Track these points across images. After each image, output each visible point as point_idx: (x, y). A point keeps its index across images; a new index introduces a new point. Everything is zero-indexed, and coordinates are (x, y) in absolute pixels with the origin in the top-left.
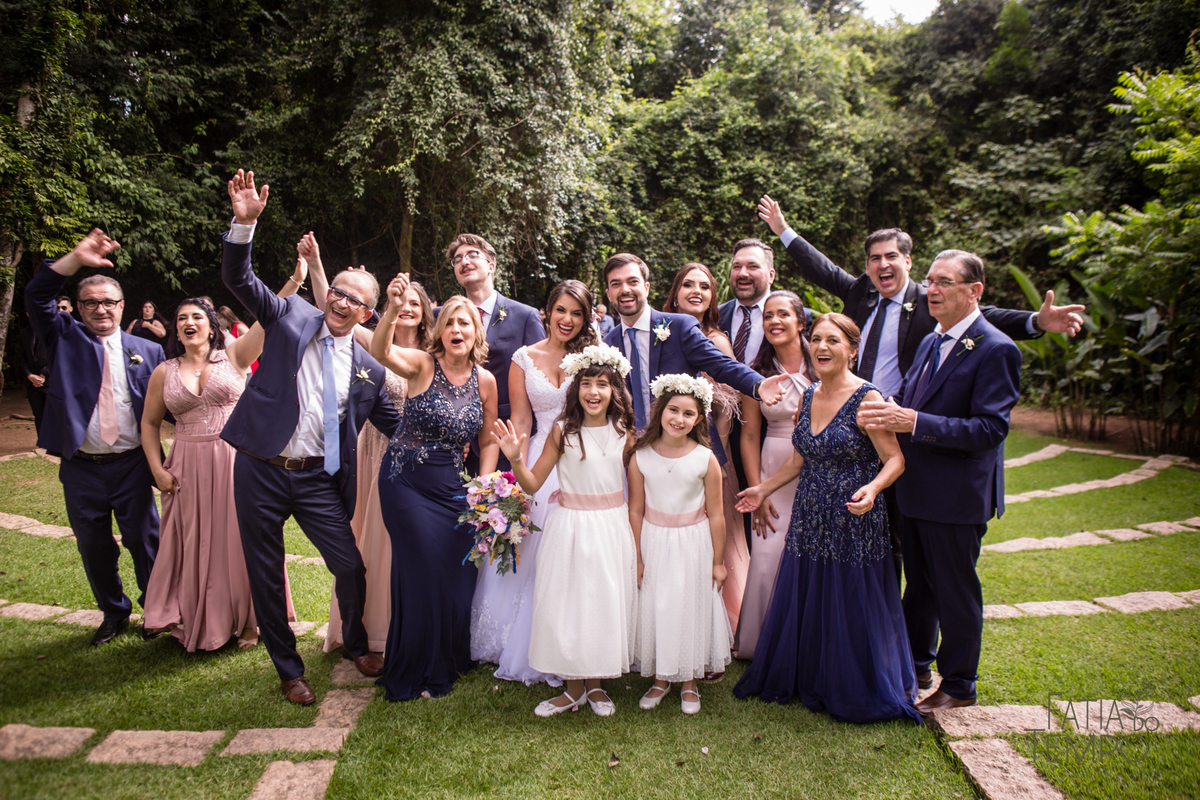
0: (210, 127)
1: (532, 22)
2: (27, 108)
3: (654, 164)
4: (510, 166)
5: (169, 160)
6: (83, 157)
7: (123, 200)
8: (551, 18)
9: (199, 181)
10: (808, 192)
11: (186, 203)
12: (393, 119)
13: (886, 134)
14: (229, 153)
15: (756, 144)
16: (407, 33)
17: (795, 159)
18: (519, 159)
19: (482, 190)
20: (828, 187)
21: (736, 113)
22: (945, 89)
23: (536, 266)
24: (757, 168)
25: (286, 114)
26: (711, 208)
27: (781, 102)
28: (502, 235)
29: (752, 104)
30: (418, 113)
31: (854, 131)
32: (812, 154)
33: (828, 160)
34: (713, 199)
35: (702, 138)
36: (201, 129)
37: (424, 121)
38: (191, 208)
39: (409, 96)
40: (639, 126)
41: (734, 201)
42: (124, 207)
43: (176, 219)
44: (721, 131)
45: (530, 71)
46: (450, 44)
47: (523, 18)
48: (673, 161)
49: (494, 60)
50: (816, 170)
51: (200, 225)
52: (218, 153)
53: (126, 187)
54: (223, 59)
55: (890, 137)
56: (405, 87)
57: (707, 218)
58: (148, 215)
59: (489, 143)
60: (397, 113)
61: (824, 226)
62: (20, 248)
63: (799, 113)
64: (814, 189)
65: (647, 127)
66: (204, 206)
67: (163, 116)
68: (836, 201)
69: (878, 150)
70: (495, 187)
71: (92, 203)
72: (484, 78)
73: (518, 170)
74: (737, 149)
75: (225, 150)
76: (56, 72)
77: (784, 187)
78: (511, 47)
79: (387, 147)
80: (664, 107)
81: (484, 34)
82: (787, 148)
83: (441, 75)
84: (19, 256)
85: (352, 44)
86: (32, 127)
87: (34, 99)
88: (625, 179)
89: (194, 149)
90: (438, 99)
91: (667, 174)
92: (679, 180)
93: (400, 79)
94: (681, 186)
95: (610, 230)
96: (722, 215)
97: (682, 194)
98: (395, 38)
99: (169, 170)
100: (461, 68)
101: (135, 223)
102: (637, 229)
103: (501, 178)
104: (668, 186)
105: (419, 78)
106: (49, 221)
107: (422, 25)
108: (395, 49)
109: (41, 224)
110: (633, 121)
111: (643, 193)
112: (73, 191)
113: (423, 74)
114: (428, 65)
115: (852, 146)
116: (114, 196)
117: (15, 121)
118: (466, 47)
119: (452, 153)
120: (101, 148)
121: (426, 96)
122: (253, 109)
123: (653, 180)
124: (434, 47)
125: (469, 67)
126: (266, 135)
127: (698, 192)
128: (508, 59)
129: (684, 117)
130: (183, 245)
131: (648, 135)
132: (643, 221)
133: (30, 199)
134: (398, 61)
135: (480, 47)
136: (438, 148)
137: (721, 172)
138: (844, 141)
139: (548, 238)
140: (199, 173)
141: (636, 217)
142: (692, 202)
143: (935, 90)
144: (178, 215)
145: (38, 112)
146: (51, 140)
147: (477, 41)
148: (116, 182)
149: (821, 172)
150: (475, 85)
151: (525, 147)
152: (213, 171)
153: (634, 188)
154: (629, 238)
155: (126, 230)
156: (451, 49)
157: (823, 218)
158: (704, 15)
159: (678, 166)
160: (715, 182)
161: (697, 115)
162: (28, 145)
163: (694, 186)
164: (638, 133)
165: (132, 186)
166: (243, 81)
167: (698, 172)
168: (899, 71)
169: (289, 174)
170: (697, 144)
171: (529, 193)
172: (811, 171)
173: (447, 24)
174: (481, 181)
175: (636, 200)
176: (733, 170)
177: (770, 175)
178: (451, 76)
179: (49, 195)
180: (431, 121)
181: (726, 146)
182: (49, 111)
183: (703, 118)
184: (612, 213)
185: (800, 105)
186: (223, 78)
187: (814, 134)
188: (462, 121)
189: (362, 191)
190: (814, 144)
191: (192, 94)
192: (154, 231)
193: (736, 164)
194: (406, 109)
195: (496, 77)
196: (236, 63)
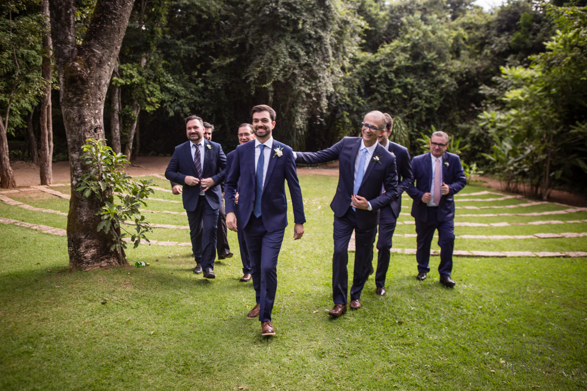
0: (202, 66)
1: (316, 32)
2: (144, 61)
3: (368, 79)
4: (307, 84)
5: (187, 77)
6: (160, 77)
7: (172, 92)
8: (323, 31)
9: (197, 85)
10: (430, 92)
11: (192, 93)
12: (266, 68)
13: (465, 69)
14: (207, 75)
15: (410, 72)
16: (272, 36)
17: (426, 78)
18: (309, 81)
19: (296, 93)
20: (438, 91)
21: (402, 59)
22: (496, 49)
23: (316, 119)
24: (408, 82)
25: (228, 61)
26: (390, 97)
27: (421, 55)
28: (303, 108)
29: (408, 56)
30: (274, 66)
31: (451, 67)
32: (433, 76)
33: (439, 79)
34: (391, 94)
35: (386, 69)
36: (199, 66)
37: (276, 70)
38: (193, 94)
39: (271, 59)
40: (363, 64)
41: (399, 95)
42: (172, 94)
43: (188, 98)
44: (395, 67)
45: (315, 50)
46: (287, 41)
47: (313, 33)
48: (375, 78)
49: (302, 47)
50: (434, 83)
51: (196, 100)
52: (203, 74)
53: (173, 87)
54: (207, 38)
55: (467, 70)
56: (270, 56)
57: (388, 101)
58: (179, 97)
59: (299, 76)
60: (267, 66)
61: (436, 106)
62: (139, 108)
63: (428, 60)
64: (433, 90)
65: (366, 64)
66: (198, 94)
67: (185, 61)
68: (441, 96)
69: (462, 75)
70: (300, 92)
71: (162, 93)
72: (298, 53)
73: (309, 85)
74: (402, 74)
75: (206, 73)
76: (154, 49)
77: (420, 90)
78: (308, 42)
79: (263, 77)
80: (373, 56)
81: (299, 37)
82: (423, 74)
83: (282, 53)
84: (139, 111)
85: (253, 39)
86: (145, 67)
87: (146, 58)
88: (355, 85)
89: (196, 73)
90: (281, 61)
91: (373, 83)
92: (377, 86)
93: (269, 54)
94: (378, 88)
95: (348, 106)
96: (394, 100)
97: (379, 92)
98: (267, 39)
99: (186, 80)
100: (290, 50)
101: (175, 100)
102: (359, 105)
103: (303, 88)
104: (373, 89)
105: (275, 53)
106: (149, 99)
107: (277, 34)
108: (267, 43)
109: (146, 100)
110: (361, 61)
111: (363, 91)
112: (156, 89)
113: (277, 52)
114: (278, 49)
115: (450, 74)
116: (168, 90)
117: (140, 65)
118: (292, 42)
119: (286, 80)
120: (165, 74)
121: (277, 60)
122: (216, 57)
123: (367, 86)
124: (281, 42)
125: (293, 49)
126: (221, 68)
127: (384, 91)
128: (307, 46)
129: (381, 61)
130: (190, 108)
131: (366, 68)
132: (362, 102)
133: (144, 92)
134: (268, 47)
135: (297, 42)
136: (280, 78)
137: (395, 83)
138: (446, 71)
139: (321, 109)
140: (197, 82)
141: (359, 101)
142: (382, 94)
143: (492, 49)
144: (189, 97)
145: (147, 62)
146: (151, 72)
147: (296, 40)
148: (169, 85)
149: (436, 84)
150: (295, 56)
151: (313, 77)
152: (202, 81)
153: (359, 89)
154: (355, 109)
155: (172, 102)
156: (287, 43)
157: (435, 103)
158: (398, 14)
159: (377, 80)
160: (392, 87)
161: (386, 60)
162: (144, 74)
163: (383, 88)
164: (362, 67)
165: (175, 87)
166: (213, 47)
167: (385, 83)
168: (482, 38)
169: (228, 82)
170: (385, 72)
171: (313, 93)
172: (432, 83)
173: (285, 33)
174: (296, 90)
175: (360, 94)
176: (399, 82)
177: (415, 85)
178: (286, 53)
179: (149, 91)
180: (278, 69)
181: (397, 72)
182: (151, 62)
183: (388, 61)
184: (348, 99)
185: (428, 57)
186: (206, 46)
187: (434, 68)
188: (289, 69)
189: (254, 92)
190: (434, 73)
191: (196, 53)
192: (181, 103)
193: (401, 80)
194: (270, 64)
195: (302, 53)
196: (210, 39)
